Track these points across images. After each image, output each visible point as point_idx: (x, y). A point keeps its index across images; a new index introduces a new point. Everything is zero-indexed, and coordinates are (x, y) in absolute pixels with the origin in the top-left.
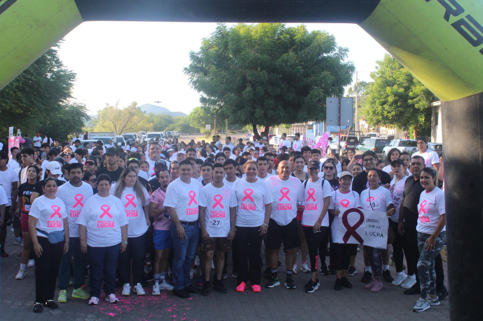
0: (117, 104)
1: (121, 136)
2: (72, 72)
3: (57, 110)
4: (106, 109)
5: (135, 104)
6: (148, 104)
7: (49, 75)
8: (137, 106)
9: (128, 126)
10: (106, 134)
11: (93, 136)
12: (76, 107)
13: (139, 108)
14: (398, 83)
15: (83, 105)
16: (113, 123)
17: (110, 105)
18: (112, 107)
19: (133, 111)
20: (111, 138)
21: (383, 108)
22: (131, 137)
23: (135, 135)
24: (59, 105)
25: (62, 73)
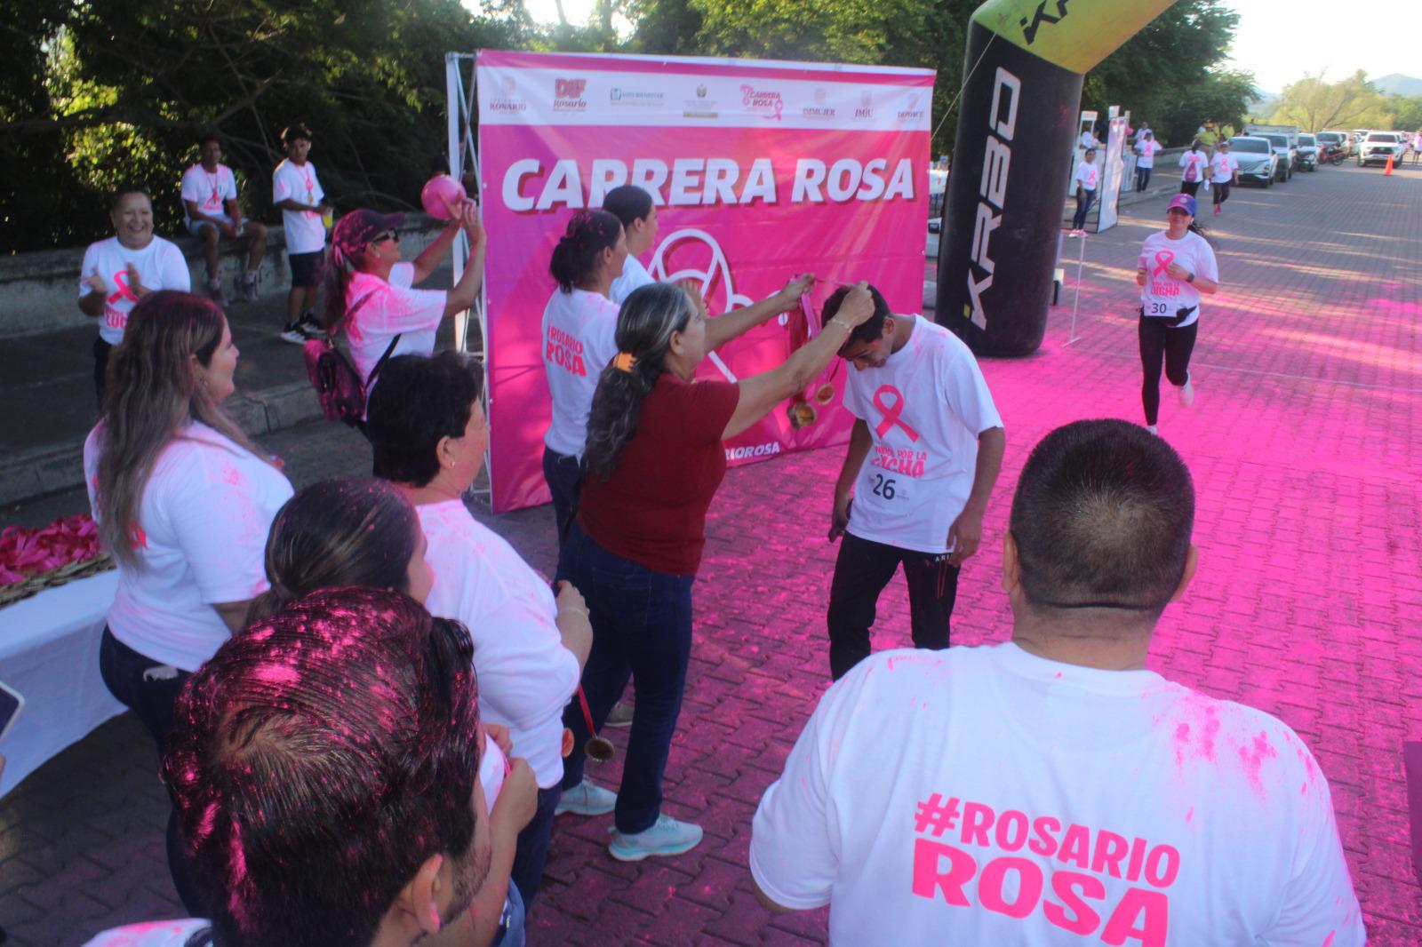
0: (1323, 74)
1: (1312, 135)
2: (1234, 13)
3: (1198, 80)
4: (1301, 84)
5: (1361, 75)
6: (1396, 75)
7: (1192, 18)
8: (1367, 80)
9: (1339, 119)
10: (1280, 129)
11: (1256, 130)
12: (1236, 78)
13: (1371, 83)
15: (1249, 74)
16: (1308, 110)
17: (1311, 76)
18: (1312, 81)
19: (1355, 88)
20: (1287, 136)
22: (1334, 138)
23: (1344, 137)
24: (1204, 73)
25: (1217, 15)
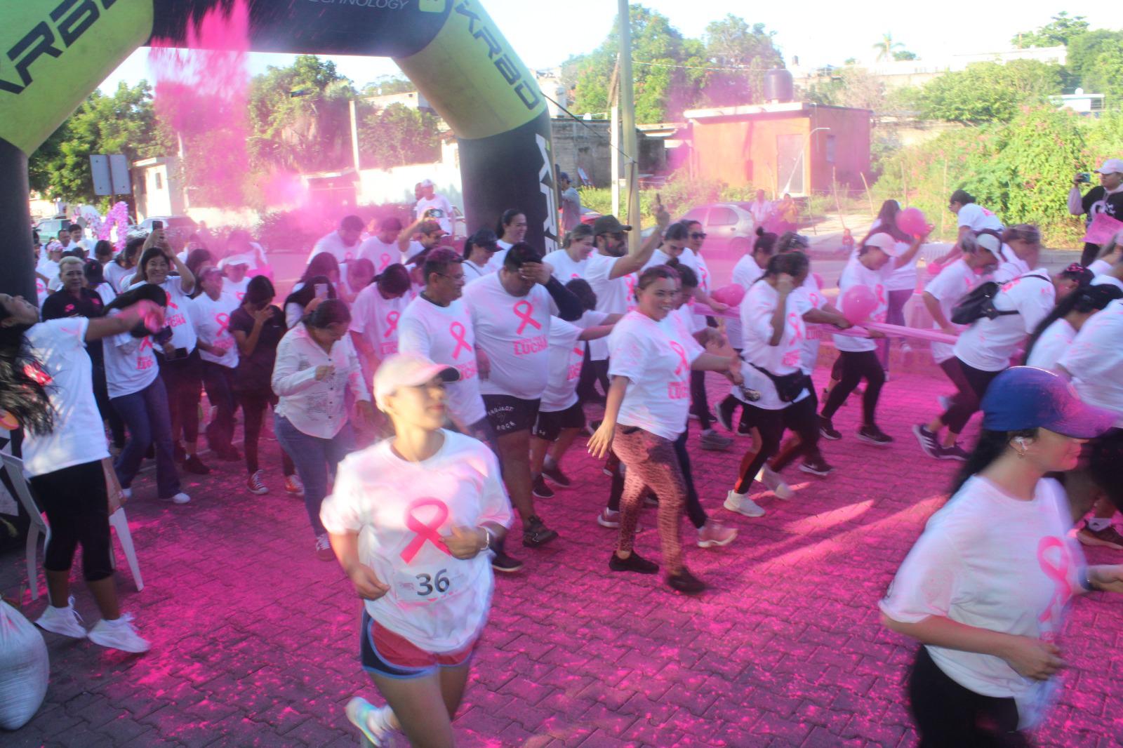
14: (77, 136)
21: (62, 176)
